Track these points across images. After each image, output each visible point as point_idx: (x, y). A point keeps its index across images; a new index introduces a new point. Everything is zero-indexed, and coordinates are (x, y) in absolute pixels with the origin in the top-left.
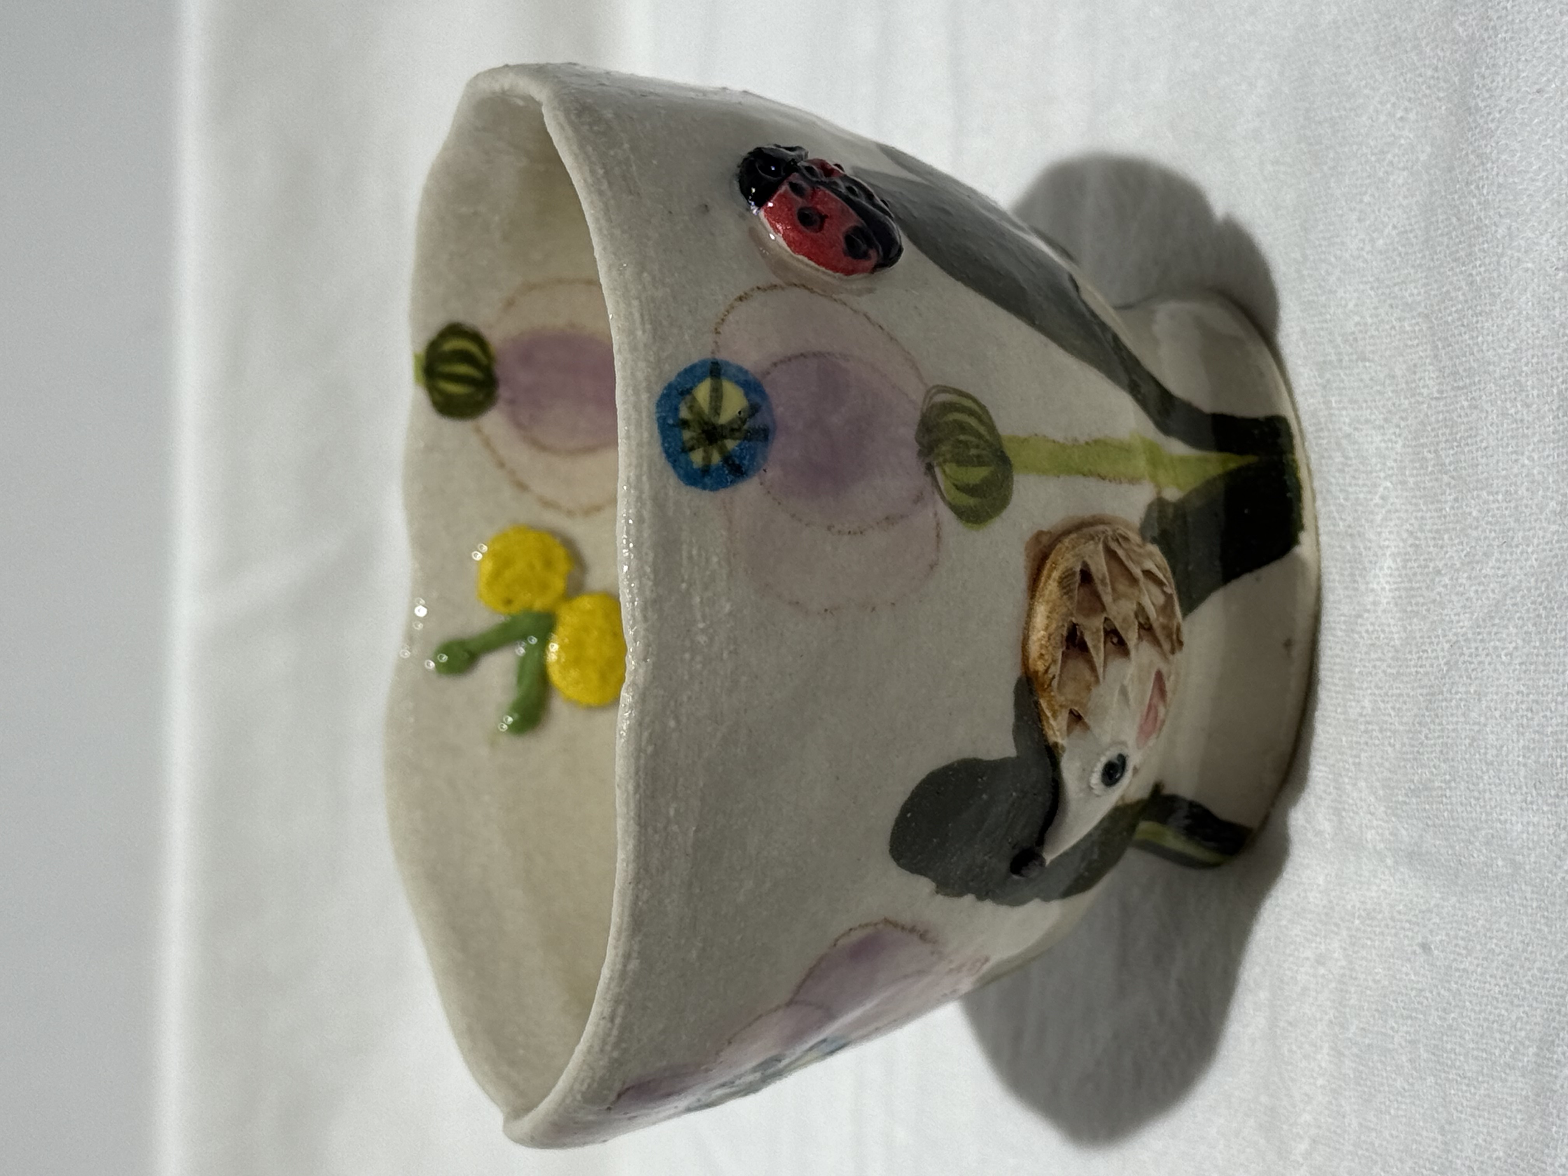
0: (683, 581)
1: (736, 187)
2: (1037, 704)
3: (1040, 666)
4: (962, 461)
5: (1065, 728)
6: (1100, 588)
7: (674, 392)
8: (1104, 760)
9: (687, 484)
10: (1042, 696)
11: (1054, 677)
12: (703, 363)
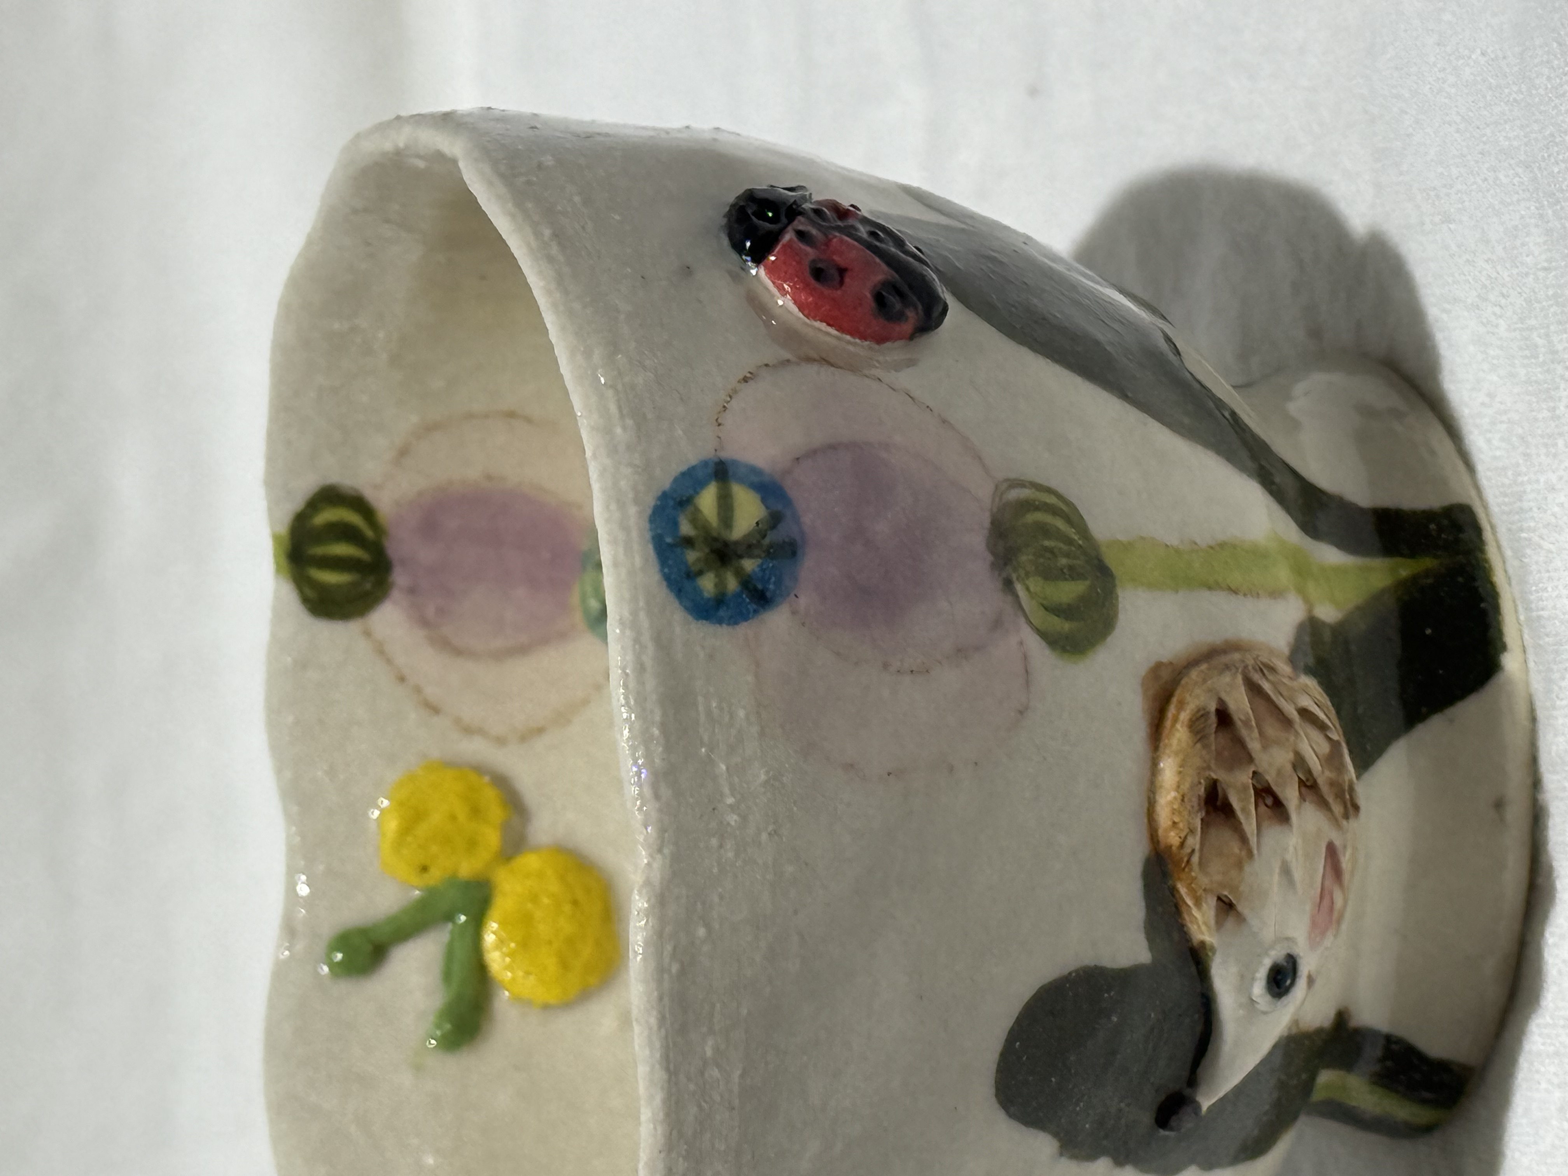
0: (702, 744)
1: (725, 241)
2: (1173, 891)
3: (1173, 838)
4: (1049, 574)
5: (1212, 922)
6: (1244, 732)
7: (671, 503)
8: (1267, 963)
9: (697, 619)
10: (1180, 879)
11: (1193, 851)
12: (705, 464)
